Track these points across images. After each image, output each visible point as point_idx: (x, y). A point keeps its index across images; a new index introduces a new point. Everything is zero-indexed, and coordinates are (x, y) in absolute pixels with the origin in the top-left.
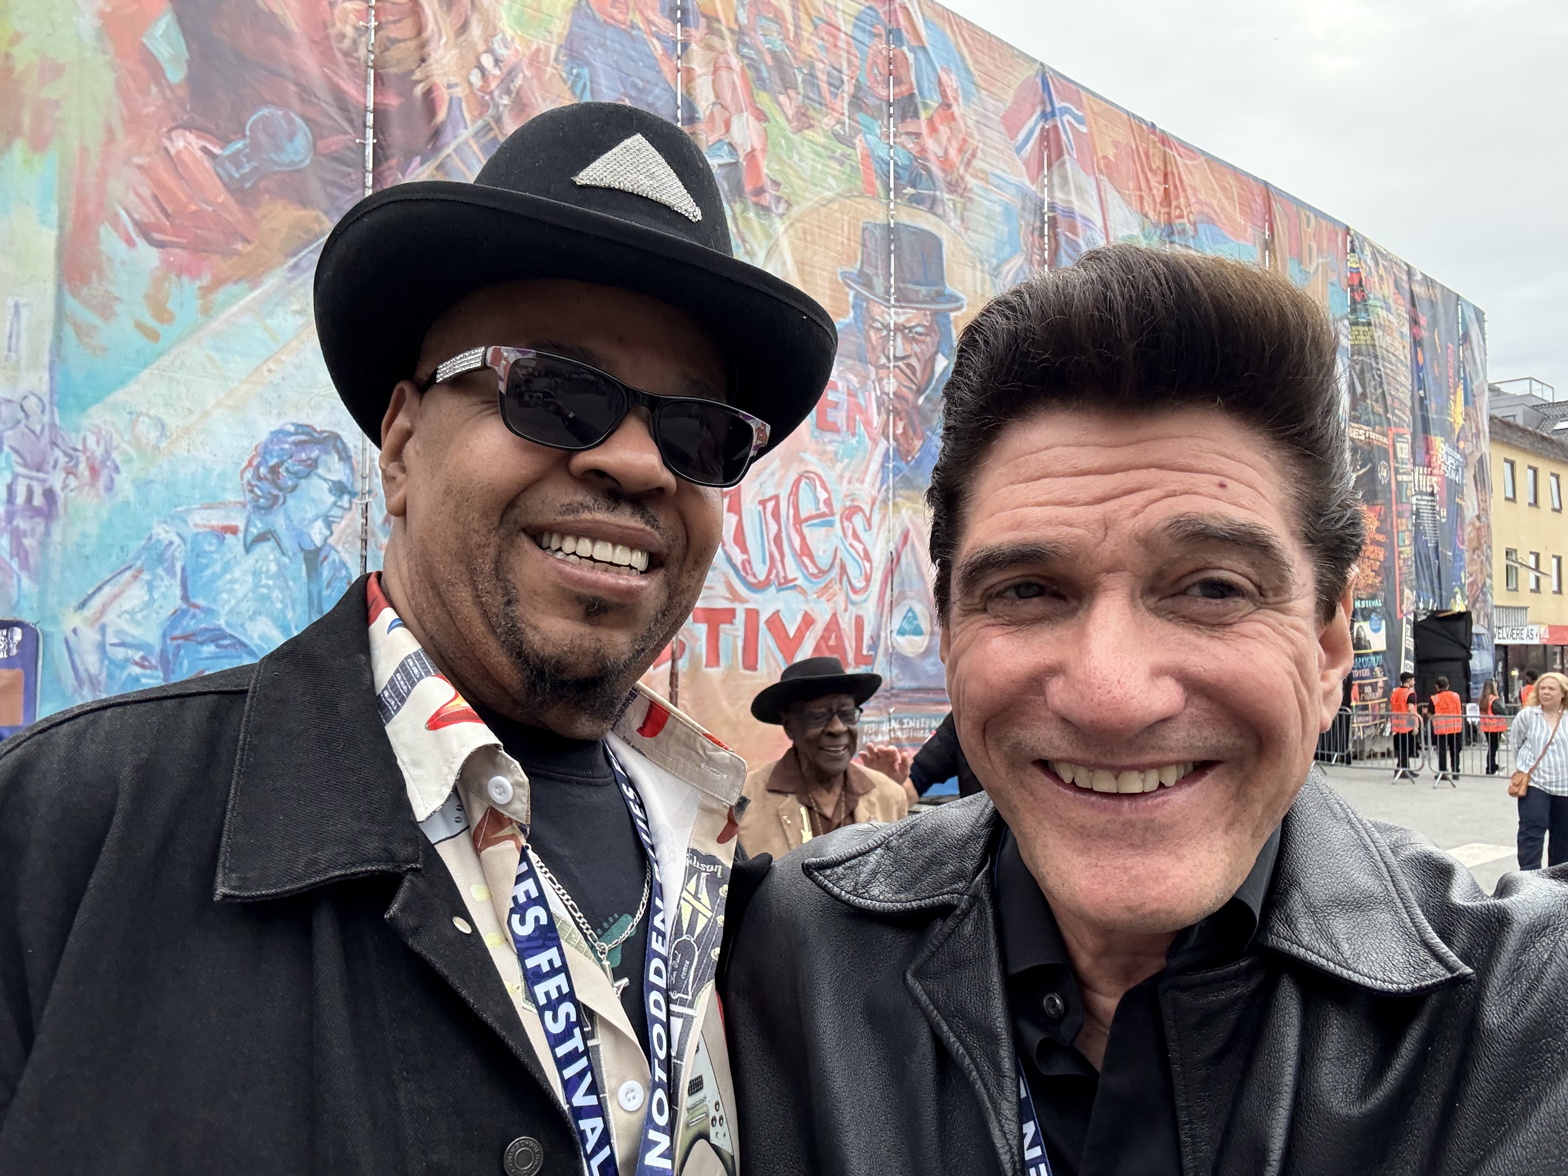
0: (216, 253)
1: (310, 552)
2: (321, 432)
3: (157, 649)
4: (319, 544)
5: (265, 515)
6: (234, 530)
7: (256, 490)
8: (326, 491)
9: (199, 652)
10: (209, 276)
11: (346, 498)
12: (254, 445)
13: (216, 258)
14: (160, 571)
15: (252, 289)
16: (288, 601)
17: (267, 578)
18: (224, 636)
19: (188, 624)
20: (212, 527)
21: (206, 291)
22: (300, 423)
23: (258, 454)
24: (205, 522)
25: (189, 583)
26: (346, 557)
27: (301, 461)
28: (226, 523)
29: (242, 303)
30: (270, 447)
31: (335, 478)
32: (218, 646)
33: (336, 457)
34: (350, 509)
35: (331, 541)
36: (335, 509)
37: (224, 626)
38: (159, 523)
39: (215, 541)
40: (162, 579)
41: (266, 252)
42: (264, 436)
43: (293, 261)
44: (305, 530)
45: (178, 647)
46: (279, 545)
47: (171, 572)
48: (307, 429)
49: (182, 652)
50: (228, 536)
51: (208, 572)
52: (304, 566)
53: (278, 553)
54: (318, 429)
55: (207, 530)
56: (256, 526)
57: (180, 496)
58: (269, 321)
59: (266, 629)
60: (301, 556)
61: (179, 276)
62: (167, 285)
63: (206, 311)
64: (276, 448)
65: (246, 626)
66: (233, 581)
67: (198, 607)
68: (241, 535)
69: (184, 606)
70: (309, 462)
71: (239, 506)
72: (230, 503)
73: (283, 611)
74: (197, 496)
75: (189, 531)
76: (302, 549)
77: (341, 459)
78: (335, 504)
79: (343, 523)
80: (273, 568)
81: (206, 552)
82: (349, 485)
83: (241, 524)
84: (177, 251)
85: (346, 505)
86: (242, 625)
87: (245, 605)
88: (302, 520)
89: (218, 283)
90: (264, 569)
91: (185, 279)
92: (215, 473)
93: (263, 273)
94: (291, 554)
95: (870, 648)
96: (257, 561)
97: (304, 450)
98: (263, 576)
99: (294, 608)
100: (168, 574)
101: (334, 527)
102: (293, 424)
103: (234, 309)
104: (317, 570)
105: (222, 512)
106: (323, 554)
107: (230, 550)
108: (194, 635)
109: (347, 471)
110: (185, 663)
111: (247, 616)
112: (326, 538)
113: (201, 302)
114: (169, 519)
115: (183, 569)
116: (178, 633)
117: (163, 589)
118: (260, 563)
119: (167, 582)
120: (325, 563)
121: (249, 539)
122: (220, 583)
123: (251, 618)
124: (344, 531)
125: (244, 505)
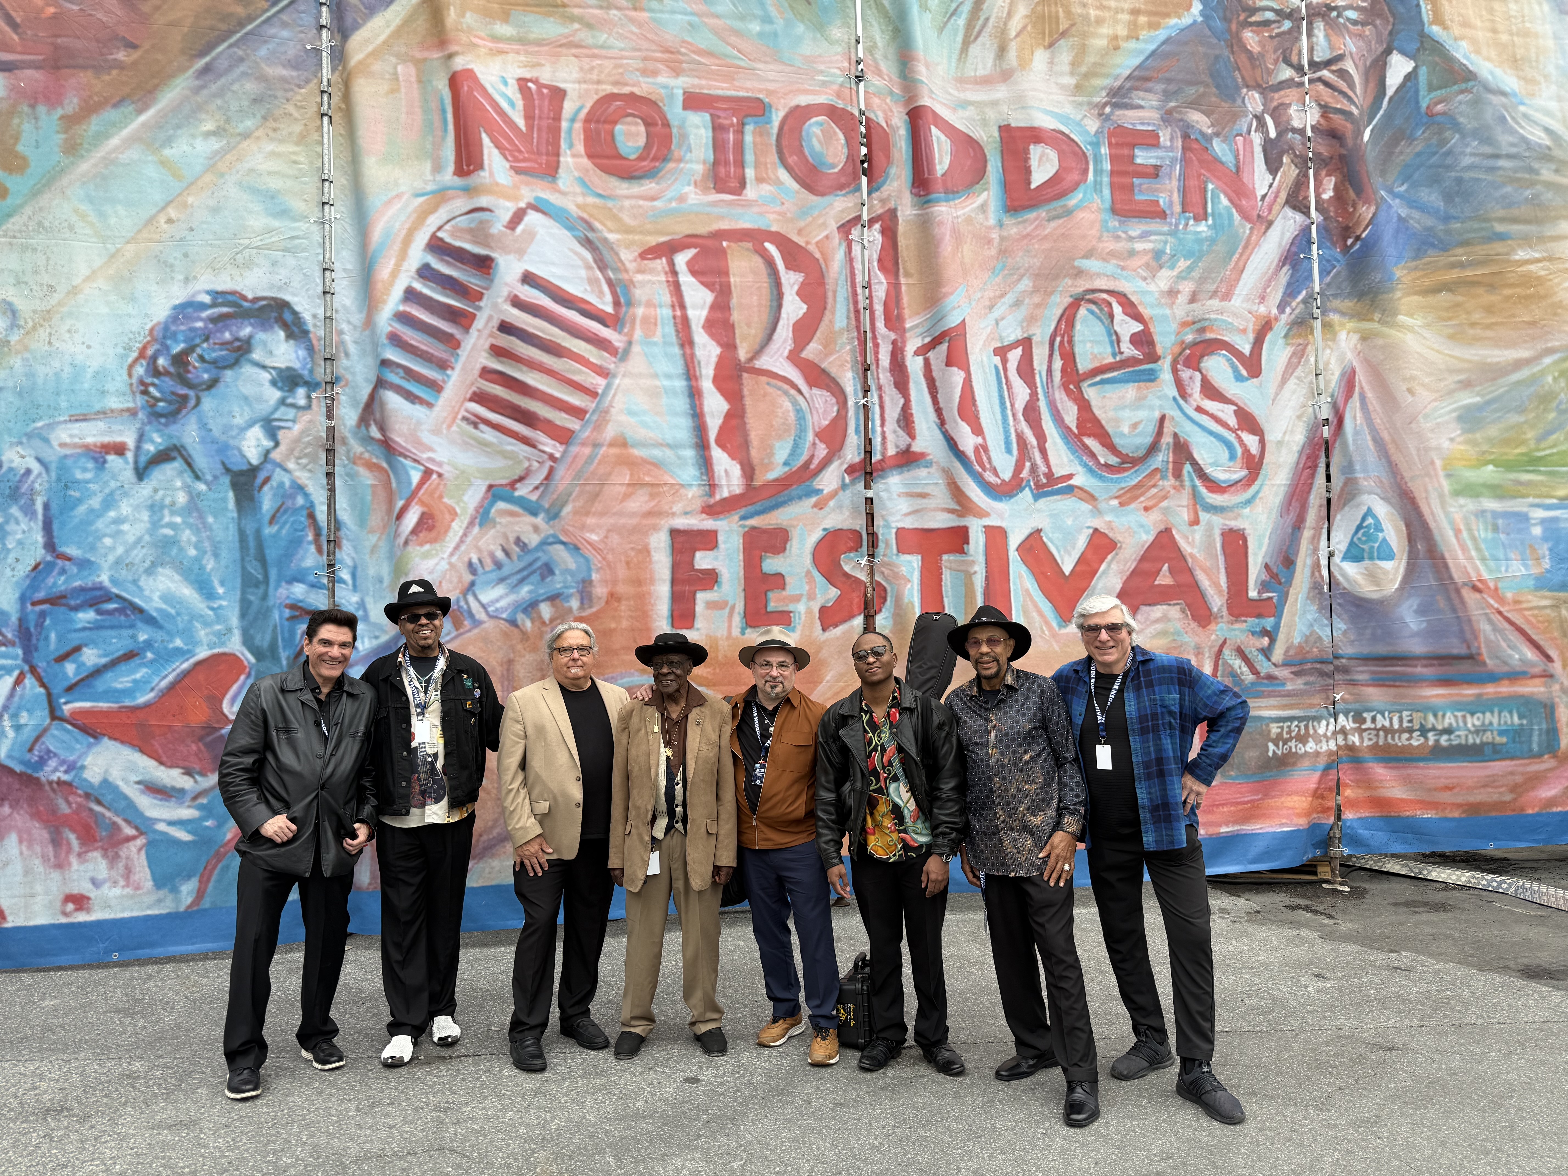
0: (84, 68)
1: (242, 473)
2: (256, 299)
3: (14, 619)
4: (255, 462)
5: (166, 425)
6: (119, 450)
7: (152, 389)
8: (267, 384)
9: (71, 621)
10: (75, 100)
11: (301, 392)
12: (148, 327)
13: (85, 77)
14: (14, 511)
15: (140, 112)
16: (207, 544)
17: (173, 513)
18: (109, 597)
19: (55, 584)
20: (87, 447)
21: (70, 122)
22: (220, 288)
23: (154, 340)
24: (76, 440)
25: (55, 526)
26: (303, 477)
27: (224, 344)
28: (106, 439)
29: (125, 132)
30: (173, 328)
31: (281, 363)
32: (99, 612)
33: (282, 334)
34: (309, 407)
35: (276, 455)
36: (283, 409)
37: (107, 583)
38: (12, 444)
39: (91, 465)
40: (17, 523)
41: (159, 56)
42: (160, 312)
43: (202, 63)
44: (232, 442)
45: (43, 615)
46: (189, 465)
47: (30, 511)
48: (231, 298)
49: (48, 622)
50: (111, 458)
51: (82, 509)
52: (231, 495)
53: (188, 477)
54: (250, 296)
55: (79, 451)
56: (152, 441)
57: (38, 407)
58: (167, 152)
59: (172, 586)
60: (226, 480)
61: (33, 106)
62: (16, 121)
63: (72, 149)
64: (182, 328)
65: (141, 583)
66: (118, 521)
67: (69, 559)
68: (130, 455)
69: (49, 558)
70: (237, 344)
71: (126, 414)
72: (112, 411)
73: (198, 559)
74: (64, 404)
75: (52, 455)
76: (228, 470)
77: (290, 336)
78: (282, 402)
79: (297, 428)
80: (182, 498)
81: (78, 482)
82: (306, 373)
83: (129, 439)
84: (29, 72)
85: (302, 402)
86: (135, 582)
87: (138, 554)
88: (227, 429)
89: (89, 109)
90: (167, 501)
91: (42, 109)
92: (90, 371)
93: (156, 87)
94: (209, 477)
95: (1264, 586)
96: (156, 491)
97: (227, 328)
98: (166, 512)
99: (216, 555)
100: (26, 514)
101: (281, 434)
102: (208, 292)
103: (115, 141)
104: (252, 499)
105: (101, 425)
106: (261, 476)
107: (114, 477)
108: (64, 597)
109: (302, 353)
110: (53, 636)
111: (141, 569)
112: (267, 452)
113: (63, 136)
114: (24, 440)
115: (46, 507)
116: (41, 595)
117: (19, 536)
118: (161, 493)
119: (24, 526)
120: (266, 488)
121: (143, 459)
122: (100, 524)
123: (150, 571)
124: (297, 440)
125: (133, 413)
